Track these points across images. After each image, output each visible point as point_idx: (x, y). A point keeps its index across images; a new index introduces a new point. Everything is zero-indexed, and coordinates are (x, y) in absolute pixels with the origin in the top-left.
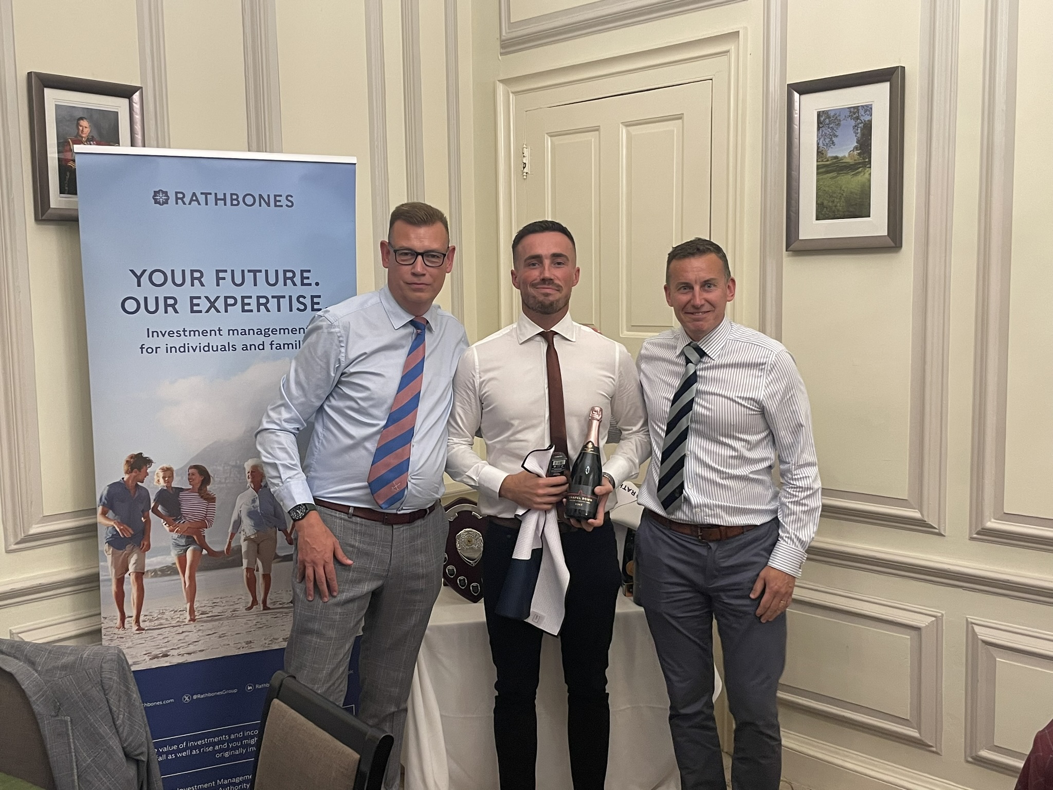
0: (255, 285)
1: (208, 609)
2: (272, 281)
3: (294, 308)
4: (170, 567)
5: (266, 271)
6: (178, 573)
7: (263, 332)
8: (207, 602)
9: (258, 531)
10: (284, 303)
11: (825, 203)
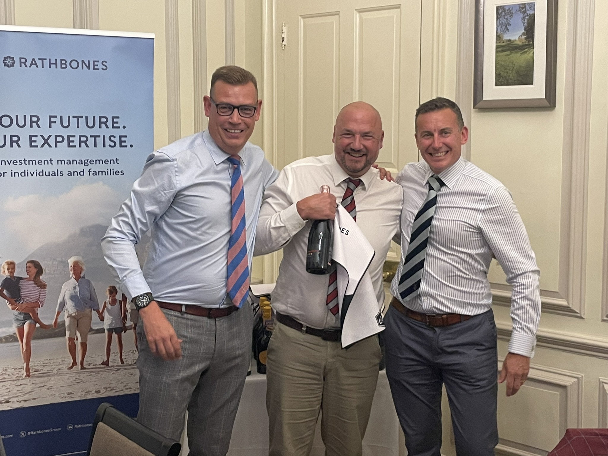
0: (78, 127)
1: (39, 368)
2: (91, 124)
3: (107, 145)
4: (12, 336)
5: (87, 117)
6: (18, 341)
7: (83, 162)
8: (39, 362)
9: (77, 310)
10: (100, 141)
11: (502, 73)
